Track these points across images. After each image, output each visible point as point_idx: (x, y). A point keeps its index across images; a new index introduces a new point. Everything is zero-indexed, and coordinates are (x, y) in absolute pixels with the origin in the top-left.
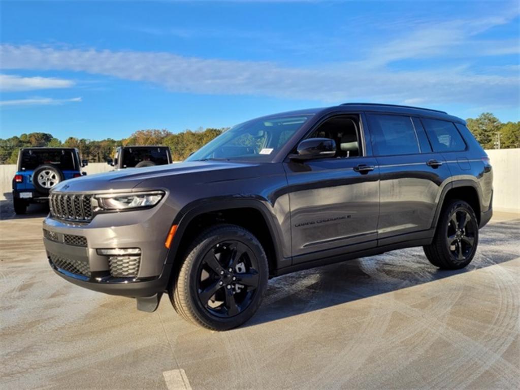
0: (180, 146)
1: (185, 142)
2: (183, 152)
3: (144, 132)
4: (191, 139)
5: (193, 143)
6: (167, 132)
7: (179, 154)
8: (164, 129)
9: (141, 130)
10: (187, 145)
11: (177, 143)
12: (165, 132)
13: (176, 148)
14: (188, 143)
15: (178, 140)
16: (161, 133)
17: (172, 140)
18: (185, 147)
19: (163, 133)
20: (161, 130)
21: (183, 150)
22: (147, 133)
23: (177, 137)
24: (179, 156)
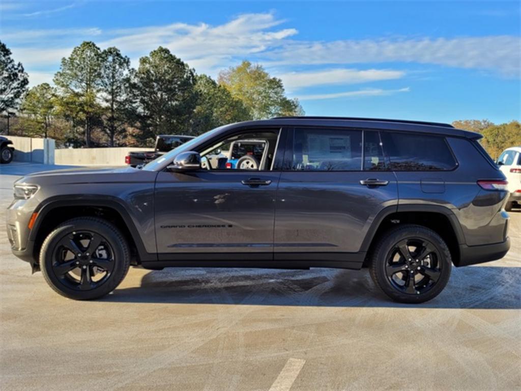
0: (499, 139)
1: (507, 133)
2: (503, 145)
3: (462, 122)
4: (515, 131)
5: (516, 136)
6: (488, 123)
7: (498, 147)
8: (485, 120)
9: (458, 121)
10: (509, 137)
11: (497, 135)
12: (486, 123)
13: (494, 140)
14: (511, 135)
15: (498, 132)
16: (481, 124)
17: (491, 131)
18: (505, 140)
19: (483, 124)
20: (481, 120)
21: (503, 143)
22: (465, 124)
23: (498, 128)
24: (497, 149)
